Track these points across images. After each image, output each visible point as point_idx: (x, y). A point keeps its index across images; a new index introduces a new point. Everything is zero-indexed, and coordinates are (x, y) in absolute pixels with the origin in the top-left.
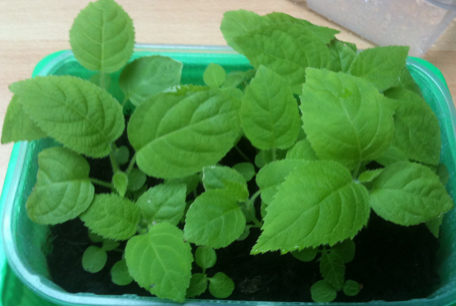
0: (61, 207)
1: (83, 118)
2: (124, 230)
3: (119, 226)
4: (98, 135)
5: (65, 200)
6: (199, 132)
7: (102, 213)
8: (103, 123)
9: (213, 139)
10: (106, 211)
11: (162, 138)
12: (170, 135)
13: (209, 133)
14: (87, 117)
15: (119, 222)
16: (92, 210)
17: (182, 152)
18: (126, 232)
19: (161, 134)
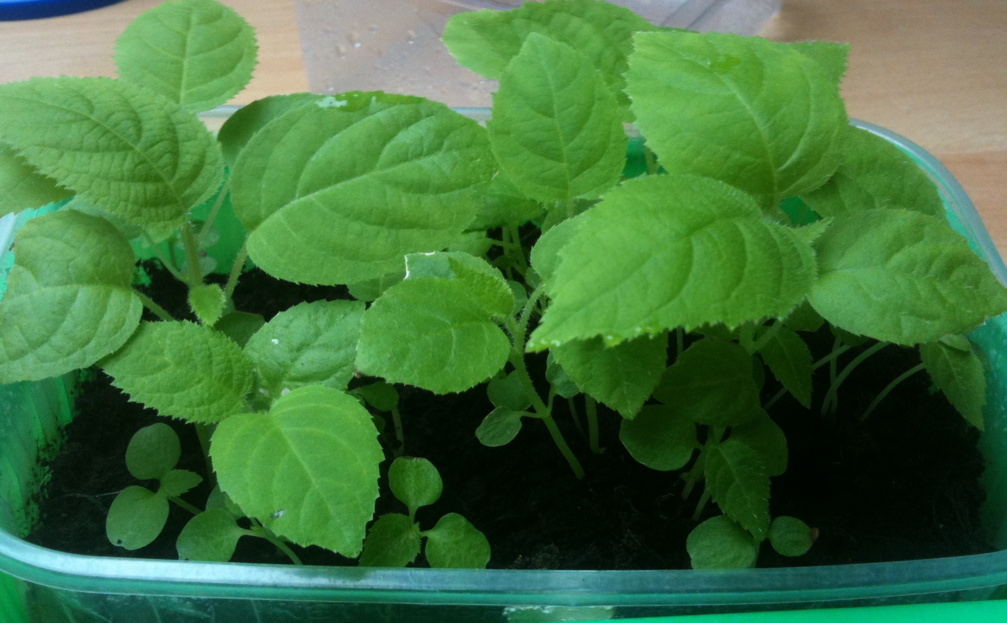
0: (58, 339)
1: (126, 148)
2: (211, 401)
3: (197, 391)
4: (160, 186)
5: (68, 323)
6: (397, 184)
7: (159, 360)
8: (175, 166)
9: (428, 201)
10: (168, 358)
11: (312, 197)
12: (328, 190)
13: (420, 187)
14: (138, 148)
15: (199, 382)
16: (134, 352)
17: (356, 226)
18: (215, 405)
19: (307, 191)
